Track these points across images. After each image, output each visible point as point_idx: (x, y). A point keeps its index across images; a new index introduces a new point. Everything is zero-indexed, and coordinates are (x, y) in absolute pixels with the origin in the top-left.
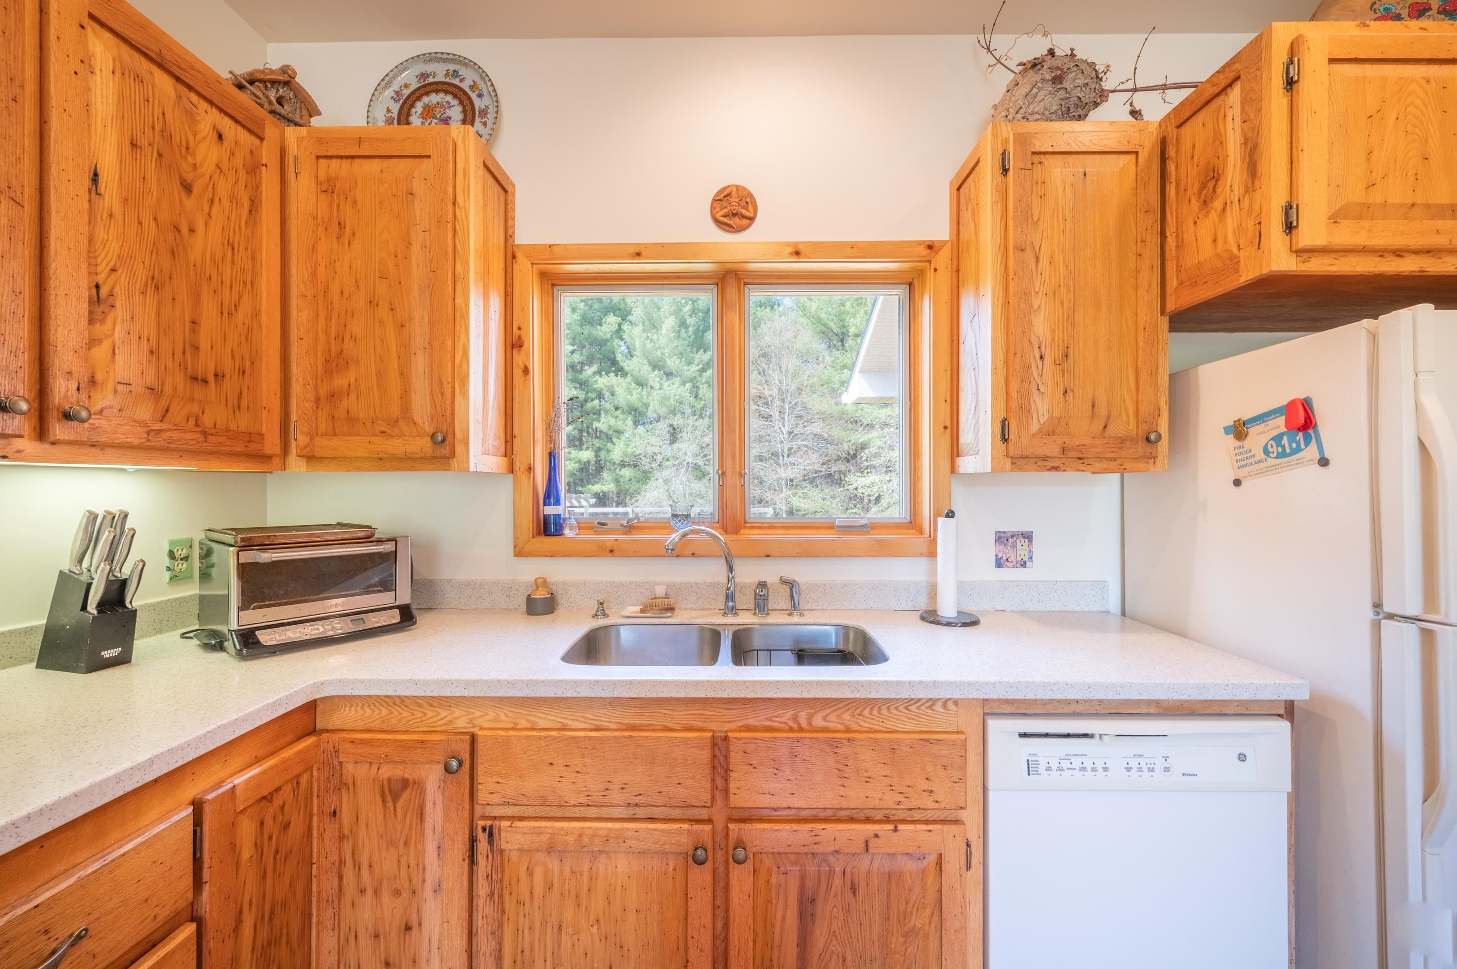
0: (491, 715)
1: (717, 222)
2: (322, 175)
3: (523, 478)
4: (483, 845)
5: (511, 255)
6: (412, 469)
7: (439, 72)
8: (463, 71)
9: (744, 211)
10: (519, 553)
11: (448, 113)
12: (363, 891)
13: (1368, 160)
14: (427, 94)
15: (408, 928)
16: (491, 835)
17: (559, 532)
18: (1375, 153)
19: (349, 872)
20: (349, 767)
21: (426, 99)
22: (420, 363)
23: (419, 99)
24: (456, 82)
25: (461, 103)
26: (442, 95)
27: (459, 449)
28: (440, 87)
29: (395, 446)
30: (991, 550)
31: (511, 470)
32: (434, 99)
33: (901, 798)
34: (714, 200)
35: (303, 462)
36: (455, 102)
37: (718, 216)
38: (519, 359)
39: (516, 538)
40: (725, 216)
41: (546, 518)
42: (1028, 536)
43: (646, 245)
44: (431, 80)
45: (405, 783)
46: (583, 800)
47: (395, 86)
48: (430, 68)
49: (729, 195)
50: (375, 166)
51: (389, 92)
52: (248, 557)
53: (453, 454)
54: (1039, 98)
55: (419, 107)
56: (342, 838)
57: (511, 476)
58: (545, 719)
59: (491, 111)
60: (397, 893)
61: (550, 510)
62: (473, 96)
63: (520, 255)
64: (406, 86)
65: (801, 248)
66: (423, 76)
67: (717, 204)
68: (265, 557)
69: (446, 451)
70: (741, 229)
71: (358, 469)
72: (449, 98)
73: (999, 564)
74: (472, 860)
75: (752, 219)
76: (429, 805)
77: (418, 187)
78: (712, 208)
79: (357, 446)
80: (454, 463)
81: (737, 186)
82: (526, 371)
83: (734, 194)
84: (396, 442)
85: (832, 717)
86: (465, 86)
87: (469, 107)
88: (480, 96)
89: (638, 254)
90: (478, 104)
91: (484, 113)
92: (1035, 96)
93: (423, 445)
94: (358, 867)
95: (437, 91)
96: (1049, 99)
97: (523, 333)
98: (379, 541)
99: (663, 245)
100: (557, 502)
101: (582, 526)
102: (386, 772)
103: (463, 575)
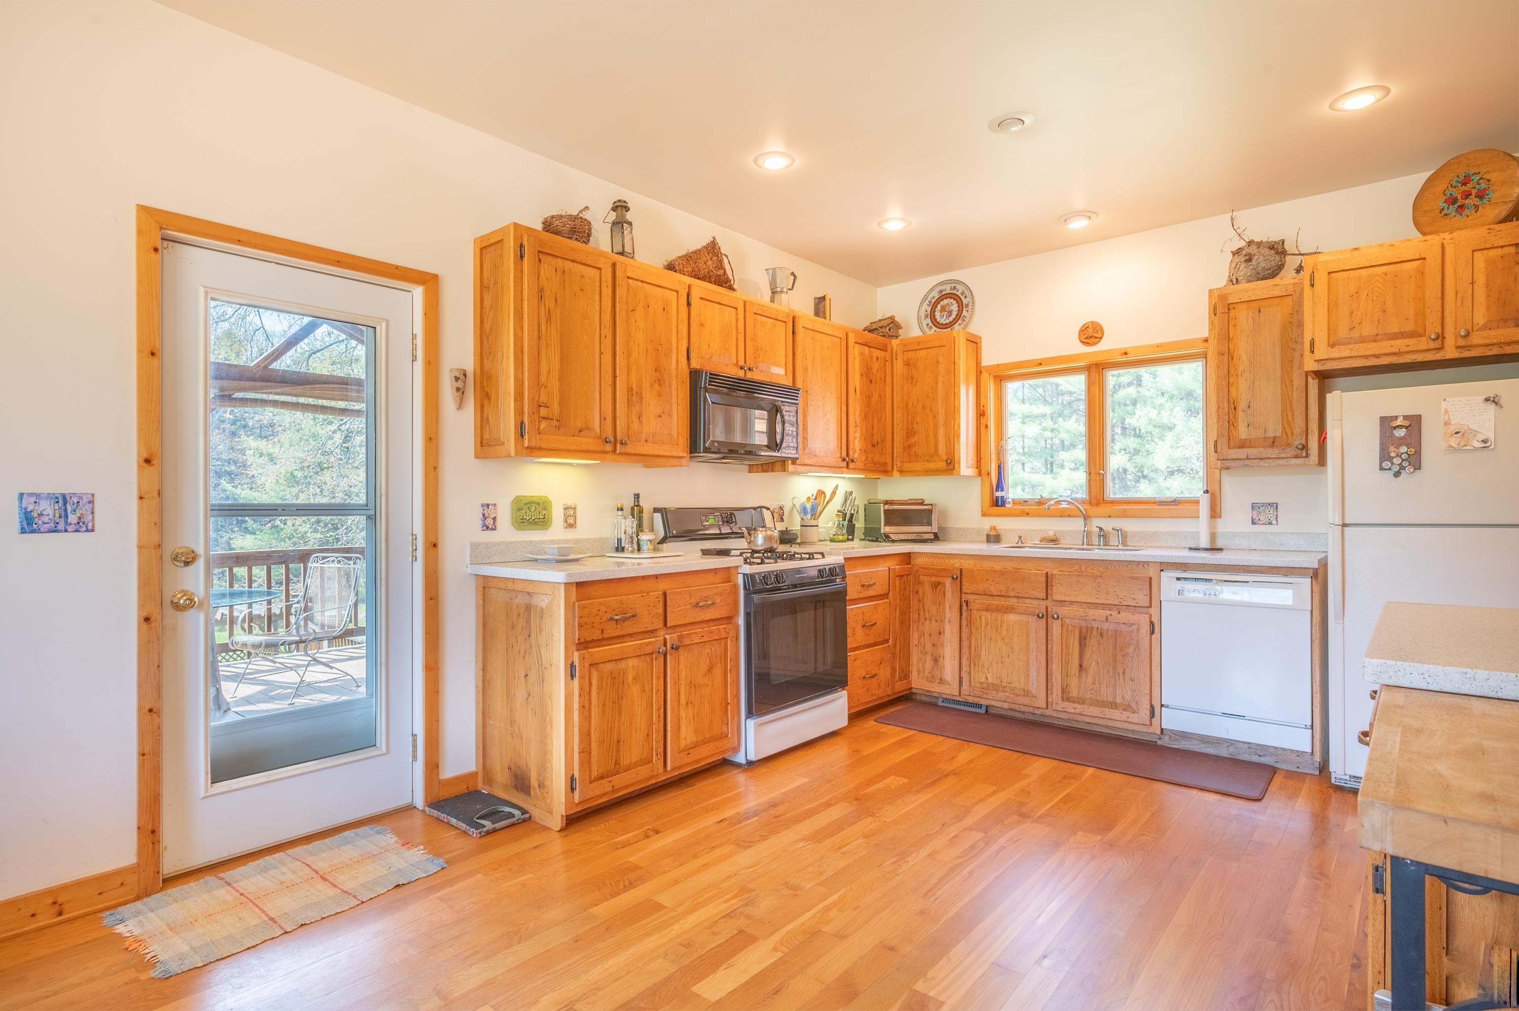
0: (967, 562)
1: (1082, 342)
2: (905, 359)
3: (986, 478)
4: (964, 607)
5: (979, 371)
6: (939, 475)
7: (947, 289)
8: (958, 287)
9: (1096, 335)
10: (984, 515)
11: (952, 308)
12: (926, 619)
13: (1351, 316)
14: (942, 300)
15: (940, 633)
16: (967, 604)
17: (1003, 505)
18: (1355, 313)
19: (922, 612)
20: (922, 577)
21: (942, 303)
22: (941, 431)
23: (939, 303)
24: (955, 292)
25: (957, 302)
26: (949, 299)
27: (956, 466)
28: (948, 296)
29: (932, 466)
30: (1249, 514)
31: (980, 474)
32: (945, 302)
33: (1121, 601)
34: (1080, 331)
35: (898, 473)
36: (955, 302)
37: (1082, 339)
38: (983, 421)
39: (982, 507)
40: (1086, 338)
41: (997, 498)
42: (1275, 506)
43: (1044, 359)
44: (944, 293)
45: (939, 583)
46: (999, 594)
47: (929, 299)
48: (943, 287)
49: (1088, 327)
50: (924, 352)
51: (927, 302)
52: (887, 507)
53: (954, 468)
54: (1241, 269)
55: (939, 307)
56: (919, 601)
57: (980, 478)
58: (986, 565)
59: (970, 304)
60: (937, 621)
61: (999, 494)
62: (962, 298)
63: (984, 372)
64: (933, 298)
65: (1128, 351)
66: (941, 291)
67: (1082, 333)
68: (891, 507)
69: (951, 467)
70: (1095, 344)
71: (918, 476)
72: (952, 300)
73: (1253, 523)
74: (961, 614)
75: (1101, 338)
76: (947, 591)
77: (941, 359)
78: (1079, 335)
79: (918, 466)
80: (954, 472)
81: (1092, 322)
82: (987, 426)
83: (1090, 327)
84: (933, 464)
85: (1095, 569)
86: (959, 293)
87: (960, 303)
88: (965, 297)
89: (1040, 364)
90: (965, 301)
91: (967, 305)
92: (1239, 268)
93: (943, 465)
94: (924, 611)
95: (946, 298)
96: (1245, 270)
97: (985, 408)
98: (926, 505)
99: (1053, 358)
100: (1002, 490)
101: (1015, 502)
102: (933, 579)
103: (959, 525)
